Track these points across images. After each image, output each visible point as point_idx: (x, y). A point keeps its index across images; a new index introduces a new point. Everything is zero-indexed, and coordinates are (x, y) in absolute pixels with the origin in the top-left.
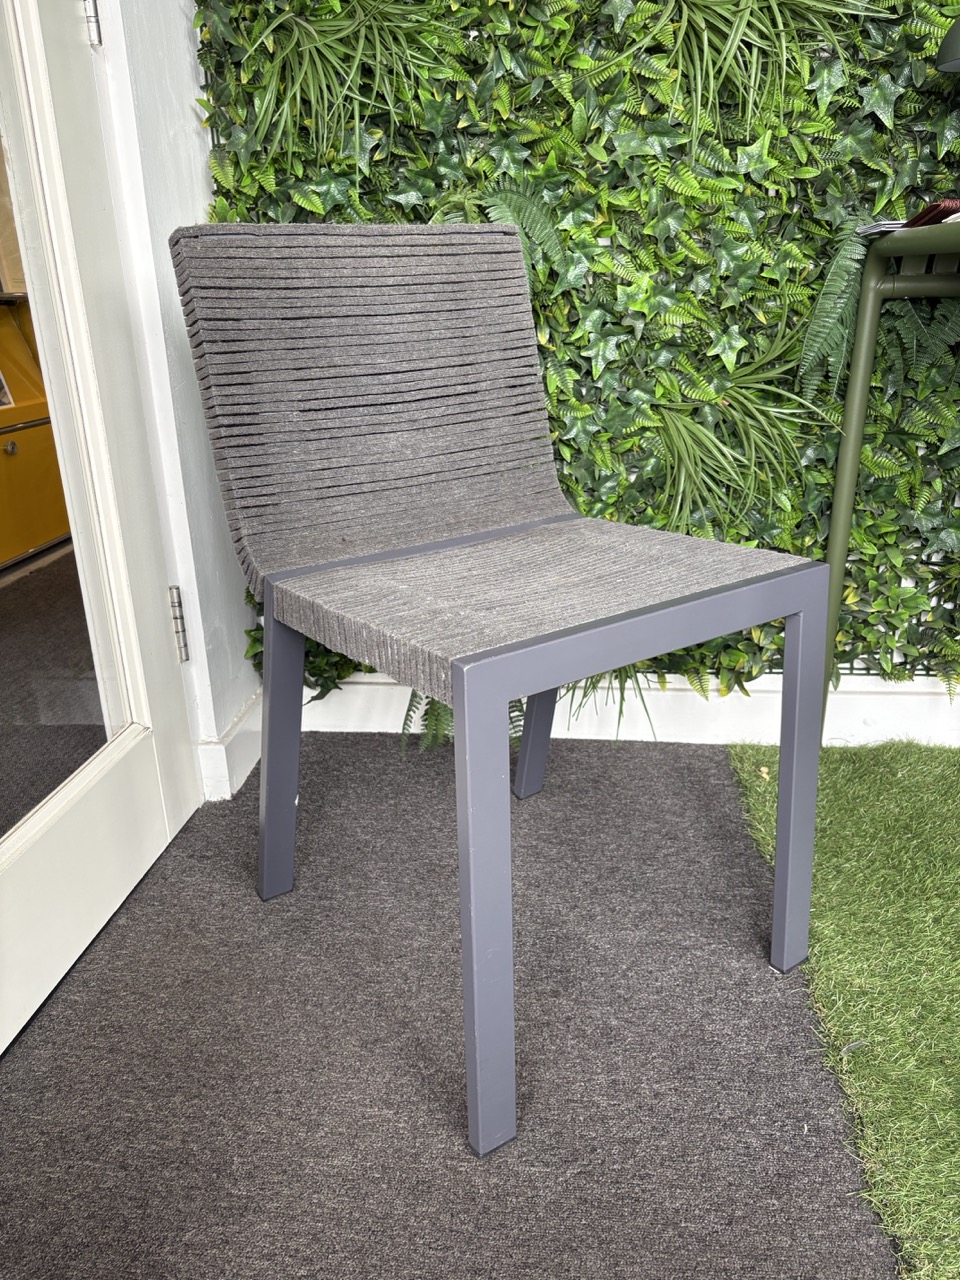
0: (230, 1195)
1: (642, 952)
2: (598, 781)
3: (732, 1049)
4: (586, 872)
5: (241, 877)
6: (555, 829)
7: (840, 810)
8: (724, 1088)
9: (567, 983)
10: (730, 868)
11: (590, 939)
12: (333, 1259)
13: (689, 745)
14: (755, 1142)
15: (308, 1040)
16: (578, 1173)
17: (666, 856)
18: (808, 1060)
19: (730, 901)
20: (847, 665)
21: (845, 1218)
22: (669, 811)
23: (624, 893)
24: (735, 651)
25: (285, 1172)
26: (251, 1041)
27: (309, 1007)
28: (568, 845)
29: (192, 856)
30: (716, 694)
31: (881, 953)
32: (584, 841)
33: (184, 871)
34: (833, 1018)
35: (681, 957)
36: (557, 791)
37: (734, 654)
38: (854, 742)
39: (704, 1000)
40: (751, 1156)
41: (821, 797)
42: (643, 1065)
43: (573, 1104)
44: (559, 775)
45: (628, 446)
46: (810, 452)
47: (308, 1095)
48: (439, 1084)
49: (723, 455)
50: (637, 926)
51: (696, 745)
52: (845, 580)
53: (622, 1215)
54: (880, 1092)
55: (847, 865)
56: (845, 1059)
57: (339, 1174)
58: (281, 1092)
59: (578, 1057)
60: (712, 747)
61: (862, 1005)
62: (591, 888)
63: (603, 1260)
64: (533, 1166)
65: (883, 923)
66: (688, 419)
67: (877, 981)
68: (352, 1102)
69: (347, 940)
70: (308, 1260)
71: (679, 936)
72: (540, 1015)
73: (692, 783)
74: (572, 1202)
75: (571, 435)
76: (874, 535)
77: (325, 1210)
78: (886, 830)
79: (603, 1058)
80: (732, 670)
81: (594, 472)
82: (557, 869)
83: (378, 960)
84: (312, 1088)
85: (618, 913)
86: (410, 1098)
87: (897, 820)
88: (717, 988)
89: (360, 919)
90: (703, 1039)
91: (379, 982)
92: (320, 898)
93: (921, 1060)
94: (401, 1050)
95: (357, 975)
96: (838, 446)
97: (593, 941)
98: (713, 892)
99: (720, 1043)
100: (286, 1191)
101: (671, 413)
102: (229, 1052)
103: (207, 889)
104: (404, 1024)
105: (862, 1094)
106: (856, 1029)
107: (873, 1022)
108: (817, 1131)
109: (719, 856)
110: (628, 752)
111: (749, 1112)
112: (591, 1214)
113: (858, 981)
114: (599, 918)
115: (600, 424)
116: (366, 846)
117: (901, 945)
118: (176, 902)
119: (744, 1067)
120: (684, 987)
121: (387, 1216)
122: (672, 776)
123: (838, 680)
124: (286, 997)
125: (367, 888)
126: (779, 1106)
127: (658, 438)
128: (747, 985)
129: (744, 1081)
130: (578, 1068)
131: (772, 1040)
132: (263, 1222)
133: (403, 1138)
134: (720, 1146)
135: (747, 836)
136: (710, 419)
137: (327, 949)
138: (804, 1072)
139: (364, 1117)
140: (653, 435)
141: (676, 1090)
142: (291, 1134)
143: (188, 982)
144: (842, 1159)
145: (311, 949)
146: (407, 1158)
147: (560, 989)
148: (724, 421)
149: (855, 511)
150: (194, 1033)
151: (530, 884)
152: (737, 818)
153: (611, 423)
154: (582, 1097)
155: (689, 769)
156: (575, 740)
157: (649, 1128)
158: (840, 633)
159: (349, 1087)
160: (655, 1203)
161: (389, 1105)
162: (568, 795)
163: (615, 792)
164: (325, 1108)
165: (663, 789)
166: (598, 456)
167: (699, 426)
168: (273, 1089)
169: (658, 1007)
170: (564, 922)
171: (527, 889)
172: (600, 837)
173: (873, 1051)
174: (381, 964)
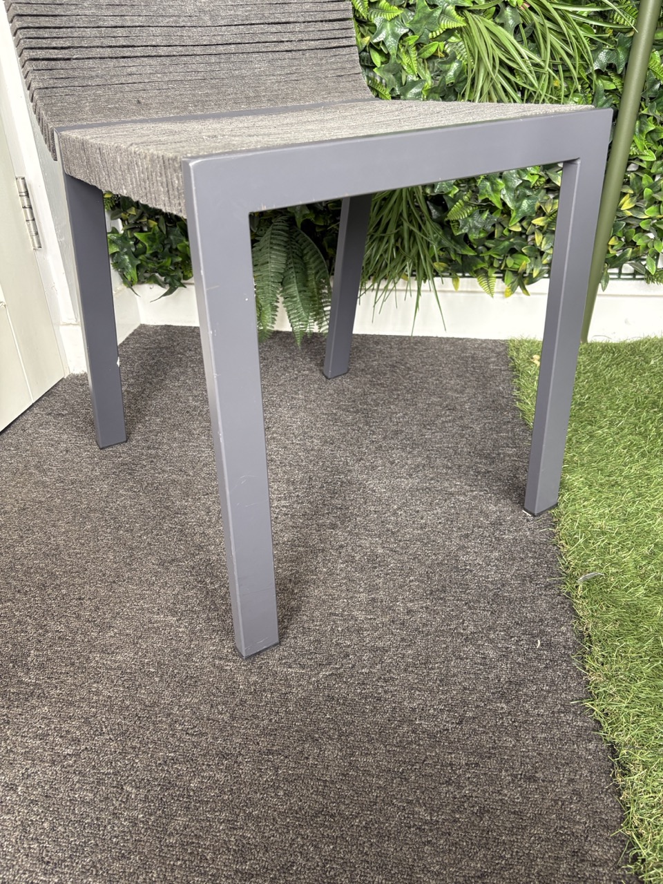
0: (21, 682)
1: (412, 496)
2: (395, 366)
3: (482, 576)
4: (374, 433)
5: (86, 430)
6: (354, 401)
7: (598, 388)
8: (470, 608)
9: (344, 518)
10: (498, 432)
11: (369, 484)
12: (99, 740)
13: (476, 340)
14: (491, 654)
15: (115, 558)
16: (330, 675)
17: (443, 422)
18: (548, 586)
19: (494, 458)
20: (616, 270)
21: (569, 724)
22: (451, 389)
23: (403, 450)
24: (520, 256)
25: (73, 664)
26: (67, 558)
27: (121, 532)
28: (363, 413)
29: (50, 414)
30: (501, 295)
31: (622, 501)
32: (377, 410)
33: (41, 425)
34: (574, 552)
35: (446, 500)
36: (360, 373)
37: (518, 258)
38: (615, 339)
39: (461, 536)
40: (487, 665)
41: (582, 378)
42: (401, 587)
43: (334, 617)
44: (364, 362)
45: (433, 50)
46: (602, 56)
47: (105, 603)
48: (221, 597)
49: (520, 54)
50: (411, 475)
51: (482, 340)
52: (622, 188)
53: (364, 711)
54: (610, 615)
55: (599, 431)
56: (581, 586)
57: (120, 668)
58: (83, 599)
59: (345, 578)
60: (495, 341)
61: (601, 542)
62: (377, 446)
63: (341, 750)
64: (291, 667)
65: (626, 477)
66: (490, 22)
67: (616, 524)
68: (143, 609)
69: (165, 480)
70: (77, 741)
71: (446, 484)
72: (317, 543)
73: (474, 368)
74: (321, 699)
75: (381, 38)
76: (654, 142)
77: (101, 697)
78: (636, 404)
79: (367, 579)
80: (515, 273)
81: (401, 78)
82: (350, 431)
83: (188, 496)
84: (110, 596)
85: (396, 465)
86: (193, 607)
87: (646, 398)
88: (474, 527)
89: (179, 464)
90: (457, 567)
91: (185, 514)
92: (149, 448)
93: (649, 590)
94: (193, 568)
95: (167, 508)
96: (629, 51)
97: (372, 486)
98: (482, 450)
99: (471, 571)
100: (70, 680)
101: (474, 16)
102: (46, 566)
103: (57, 439)
104: (200, 548)
105: (593, 616)
106: (593, 561)
107: (608, 557)
108: (548, 645)
109: (489, 423)
110: (423, 344)
111: (490, 628)
112: (336, 710)
113: (599, 523)
114: (380, 468)
115: (408, 25)
116: (194, 410)
117: (640, 495)
118: (28, 448)
119: (490, 591)
120: (445, 524)
121: (154, 704)
122: (458, 363)
123: (607, 282)
124: (103, 523)
125: (190, 442)
126: (518, 624)
127: (461, 43)
128: (501, 525)
129: (488, 603)
130: (344, 587)
131: (517, 570)
132: (44, 706)
133: (180, 641)
134: (460, 656)
135: (516, 409)
136: (511, 22)
137: (147, 487)
138: (543, 597)
139: (150, 622)
140: (457, 40)
141: (427, 608)
142: (85, 634)
143: (24, 509)
144: (569, 671)
145: (132, 487)
146: (181, 657)
147: (338, 523)
148: (524, 26)
149: (640, 117)
150: (19, 549)
151: (326, 442)
152: (509, 394)
153: (418, 25)
154: (344, 611)
155: (473, 357)
156: (381, 336)
157: (399, 639)
158: (613, 238)
159: (142, 597)
160: (394, 703)
161: (173, 612)
162: (369, 376)
163: (408, 374)
164: (118, 613)
165: (449, 372)
166: (405, 59)
167: (500, 28)
168: (77, 596)
169: (421, 540)
170: (349, 471)
171: (322, 446)
172: (390, 408)
173: (606, 580)
174: (190, 500)
